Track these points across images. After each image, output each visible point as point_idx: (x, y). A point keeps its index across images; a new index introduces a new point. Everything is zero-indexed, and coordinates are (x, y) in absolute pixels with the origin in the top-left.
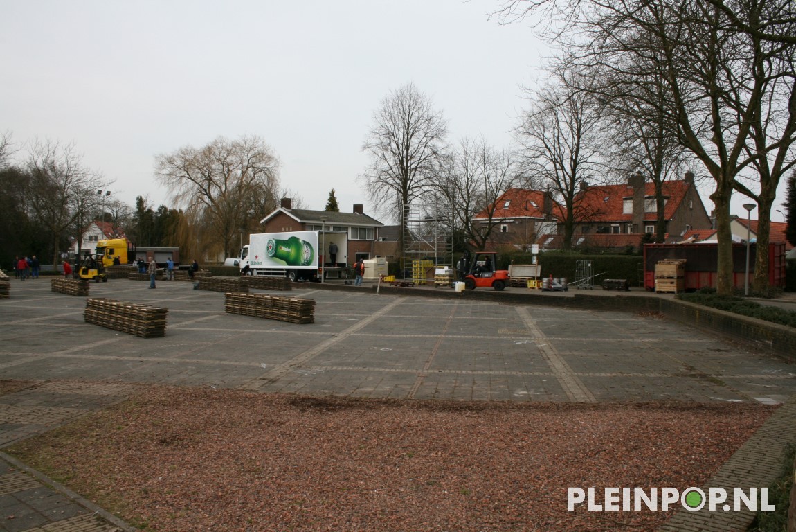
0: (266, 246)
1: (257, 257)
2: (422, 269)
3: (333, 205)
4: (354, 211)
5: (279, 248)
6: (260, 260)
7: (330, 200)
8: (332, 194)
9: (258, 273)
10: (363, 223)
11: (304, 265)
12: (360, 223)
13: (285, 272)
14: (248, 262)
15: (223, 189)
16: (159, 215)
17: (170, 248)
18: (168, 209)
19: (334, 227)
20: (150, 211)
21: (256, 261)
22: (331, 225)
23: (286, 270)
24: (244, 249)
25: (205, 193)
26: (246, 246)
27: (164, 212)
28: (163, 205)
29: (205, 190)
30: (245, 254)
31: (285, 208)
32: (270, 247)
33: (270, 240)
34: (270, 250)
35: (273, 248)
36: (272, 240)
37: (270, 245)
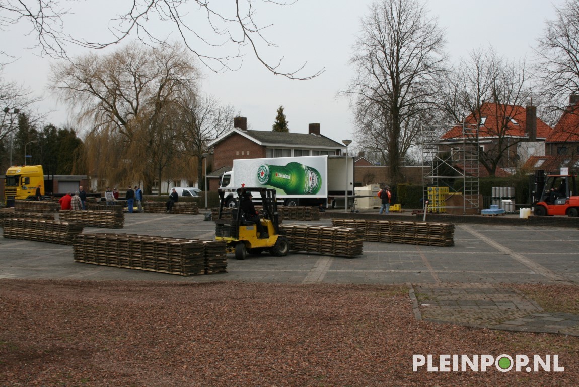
0: (256, 173)
2: (439, 197)
3: (281, 124)
4: (310, 132)
5: (274, 175)
7: (278, 118)
8: (281, 111)
10: (325, 145)
11: (309, 193)
12: (321, 145)
13: (283, 201)
15: (135, 104)
16: (46, 137)
18: (58, 130)
19: (295, 150)
22: (292, 148)
23: (284, 199)
24: (225, 177)
25: (111, 110)
26: (227, 173)
27: (52, 133)
28: (50, 124)
29: (112, 107)
30: (227, 182)
31: (240, 129)
32: (262, 173)
33: (262, 166)
34: (262, 177)
35: (266, 175)
36: (264, 166)
37: (261, 172)
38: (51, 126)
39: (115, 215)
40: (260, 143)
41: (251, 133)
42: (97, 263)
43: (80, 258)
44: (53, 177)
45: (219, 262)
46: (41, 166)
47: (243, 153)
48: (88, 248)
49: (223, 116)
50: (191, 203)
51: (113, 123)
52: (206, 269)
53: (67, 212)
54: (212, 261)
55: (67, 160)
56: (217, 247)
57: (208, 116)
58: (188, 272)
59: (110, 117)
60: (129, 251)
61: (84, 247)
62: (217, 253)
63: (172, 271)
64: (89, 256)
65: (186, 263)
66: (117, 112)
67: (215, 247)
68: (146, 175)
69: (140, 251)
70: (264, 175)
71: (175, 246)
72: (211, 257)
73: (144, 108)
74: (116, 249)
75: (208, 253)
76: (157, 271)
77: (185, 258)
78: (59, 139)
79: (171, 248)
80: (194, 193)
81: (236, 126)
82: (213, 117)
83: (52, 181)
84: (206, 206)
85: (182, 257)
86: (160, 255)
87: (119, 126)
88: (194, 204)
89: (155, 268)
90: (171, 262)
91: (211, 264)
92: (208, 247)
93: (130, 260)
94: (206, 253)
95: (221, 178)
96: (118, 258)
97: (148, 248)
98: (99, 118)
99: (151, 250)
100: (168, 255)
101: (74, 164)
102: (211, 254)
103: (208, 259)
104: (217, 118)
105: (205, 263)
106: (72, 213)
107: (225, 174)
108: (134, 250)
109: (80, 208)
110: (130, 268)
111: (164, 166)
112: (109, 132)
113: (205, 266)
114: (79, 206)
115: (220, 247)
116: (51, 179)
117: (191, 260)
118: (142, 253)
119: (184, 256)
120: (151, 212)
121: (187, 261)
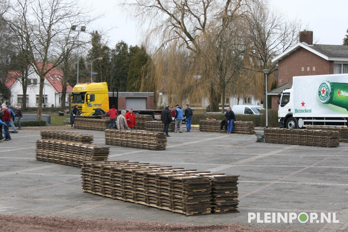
0: (317, 91)
1: (303, 104)
5: (336, 93)
6: (307, 107)
9: (305, 123)
14: (289, 110)
16: (117, 53)
17: (141, 93)
18: (129, 46)
20: (106, 48)
21: (303, 108)
24: (284, 95)
25: (179, 26)
26: (287, 91)
27: (123, 50)
28: (122, 41)
29: (180, 23)
30: (286, 100)
31: (305, 44)
32: (323, 91)
33: (324, 83)
34: (323, 95)
35: (327, 92)
36: (325, 84)
37: (322, 89)
38: (122, 43)
39: (157, 136)
40: (326, 58)
41: (318, 47)
42: (104, 195)
43: (88, 188)
44: (117, 94)
45: (228, 200)
46: (105, 83)
47: (308, 69)
48: (96, 178)
49: (290, 31)
50: (246, 122)
51: (180, 39)
52: (213, 208)
53: (112, 132)
54: (220, 198)
55: (136, 77)
56: (226, 183)
57: (274, 30)
58: (190, 211)
59: (177, 33)
60: (133, 184)
61: (91, 176)
62: (227, 190)
63: (175, 209)
64: (96, 187)
65: (189, 201)
66: (185, 27)
67: (223, 183)
68: (212, 91)
69: (144, 184)
70: (325, 93)
71: (177, 180)
72: (219, 193)
73: (212, 24)
74: (121, 180)
75: (216, 190)
76: (160, 208)
77: (187, 194)
78: (129, 56)
79: (174, 182)
80: (257, 111)
81: (301, 41)
82: (279, 31)
83: (117, 98)
84: (267, 125)
85: (184, 193)
86: (163, 190)
87: (186, 42)
88: (250, 123)
89: (158, 205)
90: (173, 199)
91: (219, 202)
92: (216, 182)
93: (133, 193)
94: (213, 189)
95: (279, 96)
96: (122, 191)
97: (151, 181)
98: (167, 35)
99: (154, 183)
100: (170, 191)
101: (143, 80)
102: (218, 190)
103: (214, 197)
104: (283, 32)
105: (211, 200)
106: (117, 133)
107: (284, 92)
108: (138, 182)
109: (126, 128)
110: (134, 203)
111: (227, 83)
112: (177, 48)
113: (212, 204)
114: (124, 126)
115: (231, 182)
116: (115, 96)
117: (195, 197)
118: (145, 186)
119: (186, 192)
120: (207, 131)
121: (189, 198)
